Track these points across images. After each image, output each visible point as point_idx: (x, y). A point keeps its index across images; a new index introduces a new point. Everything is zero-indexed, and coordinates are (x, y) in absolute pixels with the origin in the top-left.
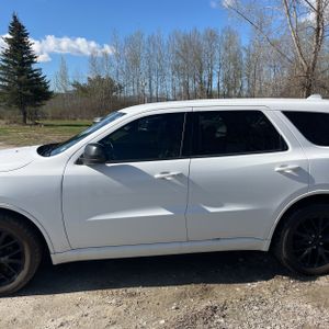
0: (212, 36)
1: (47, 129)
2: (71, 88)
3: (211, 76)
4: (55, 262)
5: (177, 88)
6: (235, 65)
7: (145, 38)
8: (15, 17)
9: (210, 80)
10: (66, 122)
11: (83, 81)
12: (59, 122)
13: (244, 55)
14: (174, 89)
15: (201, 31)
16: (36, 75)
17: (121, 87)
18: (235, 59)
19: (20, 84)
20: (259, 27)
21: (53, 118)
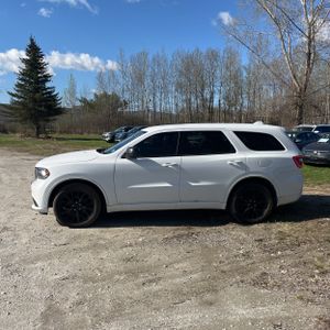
0: (213, 56)
1: (60, 142)
2: (78, 104)
3: (212, 93)
4: (109, 211)
5: (180, 105)
6: (236, 83)
7: (150, 57)
8: (32, 40)
9: (212, 98)
10: (74, 136)
11: (90, 97)
12: (70, 136)
13: (245, 74)
14: (177, 105)
15: (204, 50)
16: (50, 93)
17: (126, 103)
18: (235, 78)
19: (35, 101)
20: (255, 51)
21: (61, 132)
